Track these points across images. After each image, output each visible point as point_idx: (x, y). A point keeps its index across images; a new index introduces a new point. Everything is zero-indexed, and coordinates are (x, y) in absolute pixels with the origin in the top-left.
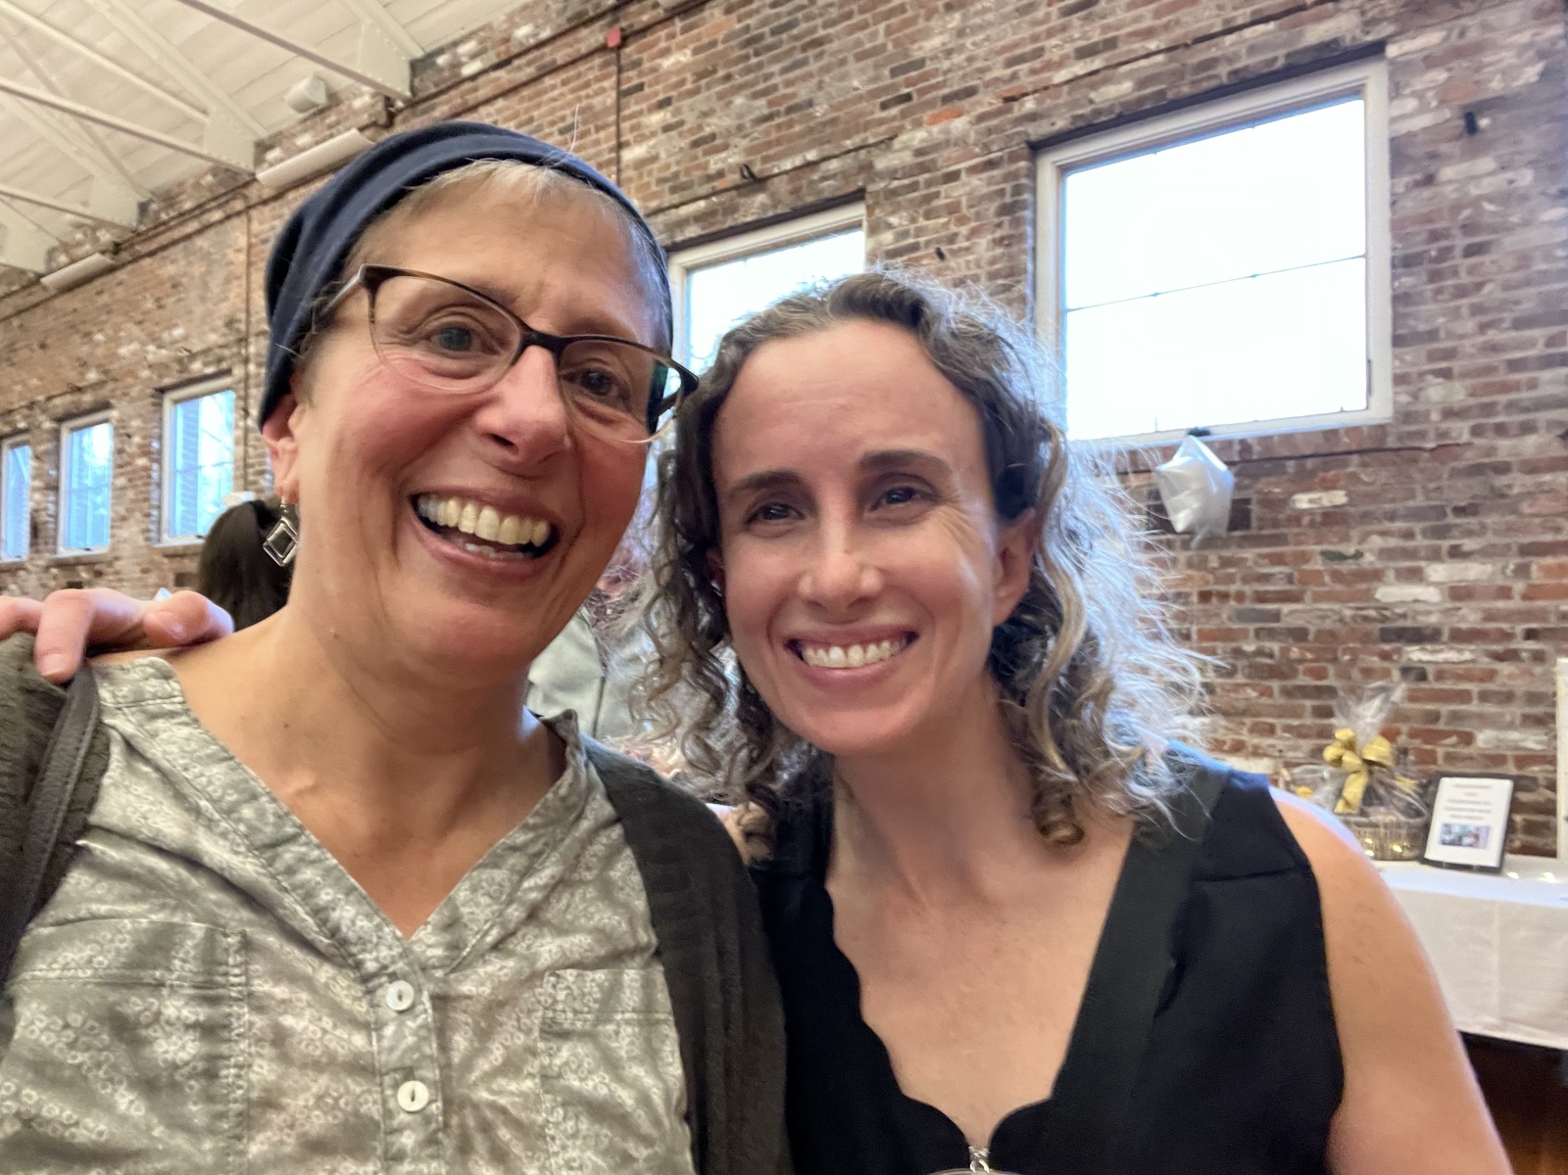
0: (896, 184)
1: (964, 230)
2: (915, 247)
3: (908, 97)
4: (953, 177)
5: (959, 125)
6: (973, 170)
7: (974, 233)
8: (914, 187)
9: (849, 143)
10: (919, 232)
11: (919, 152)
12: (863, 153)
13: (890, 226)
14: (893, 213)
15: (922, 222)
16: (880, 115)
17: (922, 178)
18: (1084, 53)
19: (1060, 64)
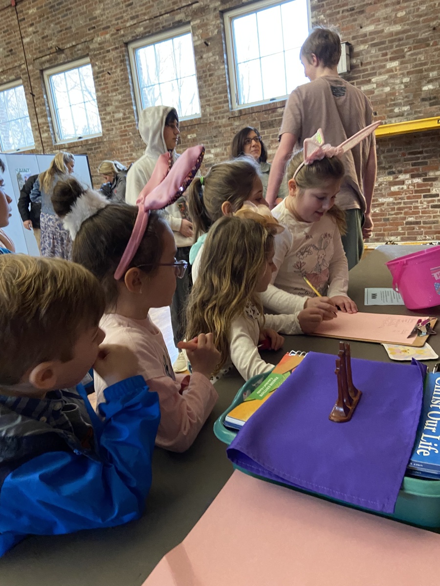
0: (95, 53)
1: (114, 67)
2: (103, 71)
3: (94, 28)
4: (108, 51)
5: (108, 36)
6: (113, 50)
7: (116, 68)
8: (100, 54)
9: (82, 40)
10: (104, 67)
11: (100, 44)
12: (86, 43)
13: (96, 65)
14: (97, 61)
15: (104, 64)
16: (88, 32)
17: (102, 51)
18: (132, 18)
19: (127, 21)
